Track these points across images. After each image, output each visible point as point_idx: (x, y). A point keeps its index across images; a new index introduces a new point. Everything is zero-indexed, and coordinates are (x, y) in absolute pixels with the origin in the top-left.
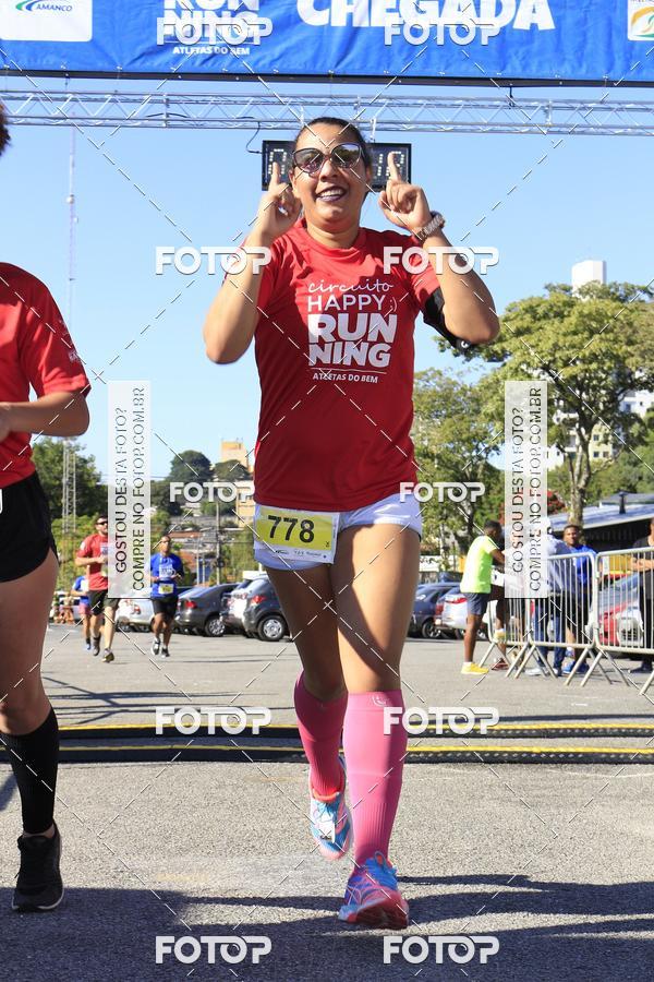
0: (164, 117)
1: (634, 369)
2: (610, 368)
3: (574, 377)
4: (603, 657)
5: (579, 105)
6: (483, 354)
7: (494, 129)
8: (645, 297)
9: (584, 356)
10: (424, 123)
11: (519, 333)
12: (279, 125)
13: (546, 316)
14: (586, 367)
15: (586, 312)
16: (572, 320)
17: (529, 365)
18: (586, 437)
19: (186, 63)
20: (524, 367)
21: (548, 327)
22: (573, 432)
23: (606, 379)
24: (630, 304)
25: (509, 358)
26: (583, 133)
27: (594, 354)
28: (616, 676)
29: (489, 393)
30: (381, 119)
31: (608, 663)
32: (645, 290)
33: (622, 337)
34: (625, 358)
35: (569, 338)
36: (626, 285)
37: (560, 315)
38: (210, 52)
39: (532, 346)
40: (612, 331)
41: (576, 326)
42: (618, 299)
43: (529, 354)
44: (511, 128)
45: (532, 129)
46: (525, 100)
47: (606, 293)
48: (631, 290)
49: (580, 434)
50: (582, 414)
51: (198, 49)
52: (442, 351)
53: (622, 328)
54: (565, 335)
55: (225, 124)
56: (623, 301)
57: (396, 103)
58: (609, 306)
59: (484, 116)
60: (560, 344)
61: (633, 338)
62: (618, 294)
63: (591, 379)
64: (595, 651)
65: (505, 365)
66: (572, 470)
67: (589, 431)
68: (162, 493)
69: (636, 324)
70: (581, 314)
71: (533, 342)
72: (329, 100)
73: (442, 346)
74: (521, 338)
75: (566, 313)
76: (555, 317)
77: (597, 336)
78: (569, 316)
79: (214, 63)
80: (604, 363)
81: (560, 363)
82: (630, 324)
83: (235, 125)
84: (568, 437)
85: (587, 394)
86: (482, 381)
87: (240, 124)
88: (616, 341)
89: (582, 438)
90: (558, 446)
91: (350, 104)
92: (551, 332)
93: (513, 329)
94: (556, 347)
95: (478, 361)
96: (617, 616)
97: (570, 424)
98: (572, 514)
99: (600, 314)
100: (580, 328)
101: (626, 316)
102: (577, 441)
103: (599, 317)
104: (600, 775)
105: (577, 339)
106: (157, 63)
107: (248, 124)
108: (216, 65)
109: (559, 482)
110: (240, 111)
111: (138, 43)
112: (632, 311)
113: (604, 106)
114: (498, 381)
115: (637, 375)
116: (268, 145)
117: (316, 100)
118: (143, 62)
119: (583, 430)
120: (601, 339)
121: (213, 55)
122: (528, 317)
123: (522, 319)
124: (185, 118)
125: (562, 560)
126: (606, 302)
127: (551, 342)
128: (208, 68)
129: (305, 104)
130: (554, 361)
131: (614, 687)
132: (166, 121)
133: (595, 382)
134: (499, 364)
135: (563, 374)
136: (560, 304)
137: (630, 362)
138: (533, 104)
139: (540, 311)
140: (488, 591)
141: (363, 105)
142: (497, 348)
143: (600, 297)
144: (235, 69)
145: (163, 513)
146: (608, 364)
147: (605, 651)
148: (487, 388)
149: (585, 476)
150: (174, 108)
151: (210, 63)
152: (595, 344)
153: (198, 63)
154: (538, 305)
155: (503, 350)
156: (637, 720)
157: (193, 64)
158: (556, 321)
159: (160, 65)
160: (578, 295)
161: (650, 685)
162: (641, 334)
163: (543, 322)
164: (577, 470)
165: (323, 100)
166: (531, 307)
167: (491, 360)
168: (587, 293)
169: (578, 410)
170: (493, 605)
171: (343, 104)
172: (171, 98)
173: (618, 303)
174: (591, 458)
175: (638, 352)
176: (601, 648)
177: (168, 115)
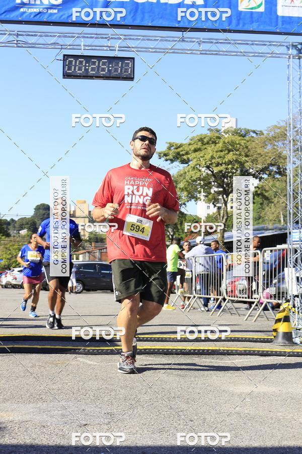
0: (15, 42)
1: (248, 168)
2: (237, 168)
3: (221, 171)
4: (228, 302)
5: (215, 41)
6: (179, 160)
7: (174, 51)
8: (254, 135)
9: (225, 162)
10: (142, 48)
11: (196, 151)
12: (71, 47)
13: (208, 143)
14: (226, 167)
15: (226, 141)
16: (220, 145)
17: (200, 165)
18: (226, 199)
19: (26, 16)
20: (198, 166)
21: (209, 148)
22: (220, 197)
23: (236, 172)
24: (247, 138)
25: (191, 162)
26: (216, 54)
27: (230, 161)
28: (234, 311)
29: (182, 178)
30: (120, 46)
31: (230, 305)
32: (254, 132)
33: (243, 153)
34: (244, 163)
35: (219, 153)
36: (245, 129)
37: (215, 143)
38: (38, 11)
39: (202, 157)
40: (238, 150)
41: (222, 148)
42: (241, 136)
43: (200, 160)
44: (183, 51)
45: (192, 52)
46: (190, 38)
47: (237, 132)
48: (248, 132)
49: (223, 198)
50: (224, 188)
51: (32, 9)
52: (160, 158)
53: (243, 149)
54: (217, 152)
55: (45, 46)
56: (244, 137)
57: (127, 37)
58: (237, 139)
59: (169, 45)
60: (214, 156)
61: (248, 154)
62: (242, 133)
63: (229, 172)
64: (224, 299)
65: (189, 165)
66: (220, 215)
67: (227, 196)
68: (29, 223)
69: (249, 147)
70: (224, 142)
71: (202, 155)
72: (96, 36)
73: (160, 156)
74: (196, 153)
75: (217, 142)
76: (212, 143)
77: (231, 153)
78: (218, 143)
79: (40, 17)
80: (234, 165)
81: (214, 165)
82: (247, 147)
83: (50, 47)
84: (218, 199)
85: (227, 179)
86: (178, 172)
87: (53, 46)
88: (240, 155)
89: (224, 200)
90: (213, 204)
91: (106, 38)
92: (210, 150)
93: (193, 149)
94: (212, 157)
95: (177, 163)
96: (237, 283)
97: (219, 193)
98: (219, 235)
99: (233, 142)
100: (224, 149)
101: (245, 143)
102: (223, 201)
103: (233, 143)
104: (218, 361)
105: (222, 154)
106: (13, 16)
107: (57, 46)
108: (41, 18)
109: (215, 220)
110: (53, 40)
111: (3, 6)
112: (248, 141)
113: (227, 42)
114: (185, 173)
115: (251, 171)
116: (66, 57)
117: (89, 36)
118: (6, 15)
119: (225, 196)
120: (234, 154)
121: (40, 13)
122: (200, 143)
123: (197, 144)
124: (26, 43)
125: (210, 257)
126: (236, 137)
127: (210, 155)
128: (37, 19)
129: (84, 37)
130: (211, 164)
131: (233, 316)
132: (16, 44)
133: (230, 174)
134: (186, 165)
135: (216, 170)
136: (215, 138)
137: (247, 165)
138: (193, 40)
139: (205, 140)
140: (177, 271)
141: (112, 38)
142: (185, 157)
143: (233, 135)
144: (50, 20)
145: (30, 232)
146: (236, 165)
147: (229, 300)
148: (181, 176)
149: (225, 217)
150: (20, 38)
151: (38, 16)
152: (230, 156)
153: (32, 16)
154: (204, 138)
155: (188, 159)
156: (240, 333)
157: (30, 16)
158: (213, 145)
159: (14, 17)
160: (223, 134)
161: (249, 316)
162: (252, 152)
163: (207, 146)
164: (222, 215)
165: (92, 36)
166: (201, 139)
167: (182, 163)
168: (227, 133)
169: (222, 187)
170: (178, 277)
171: (102, 38)
172: (19, 33)
173: (242, 138)
174: (229, 209)
175: (250, 160)
176: (227, 298)
177: (17, 41)
